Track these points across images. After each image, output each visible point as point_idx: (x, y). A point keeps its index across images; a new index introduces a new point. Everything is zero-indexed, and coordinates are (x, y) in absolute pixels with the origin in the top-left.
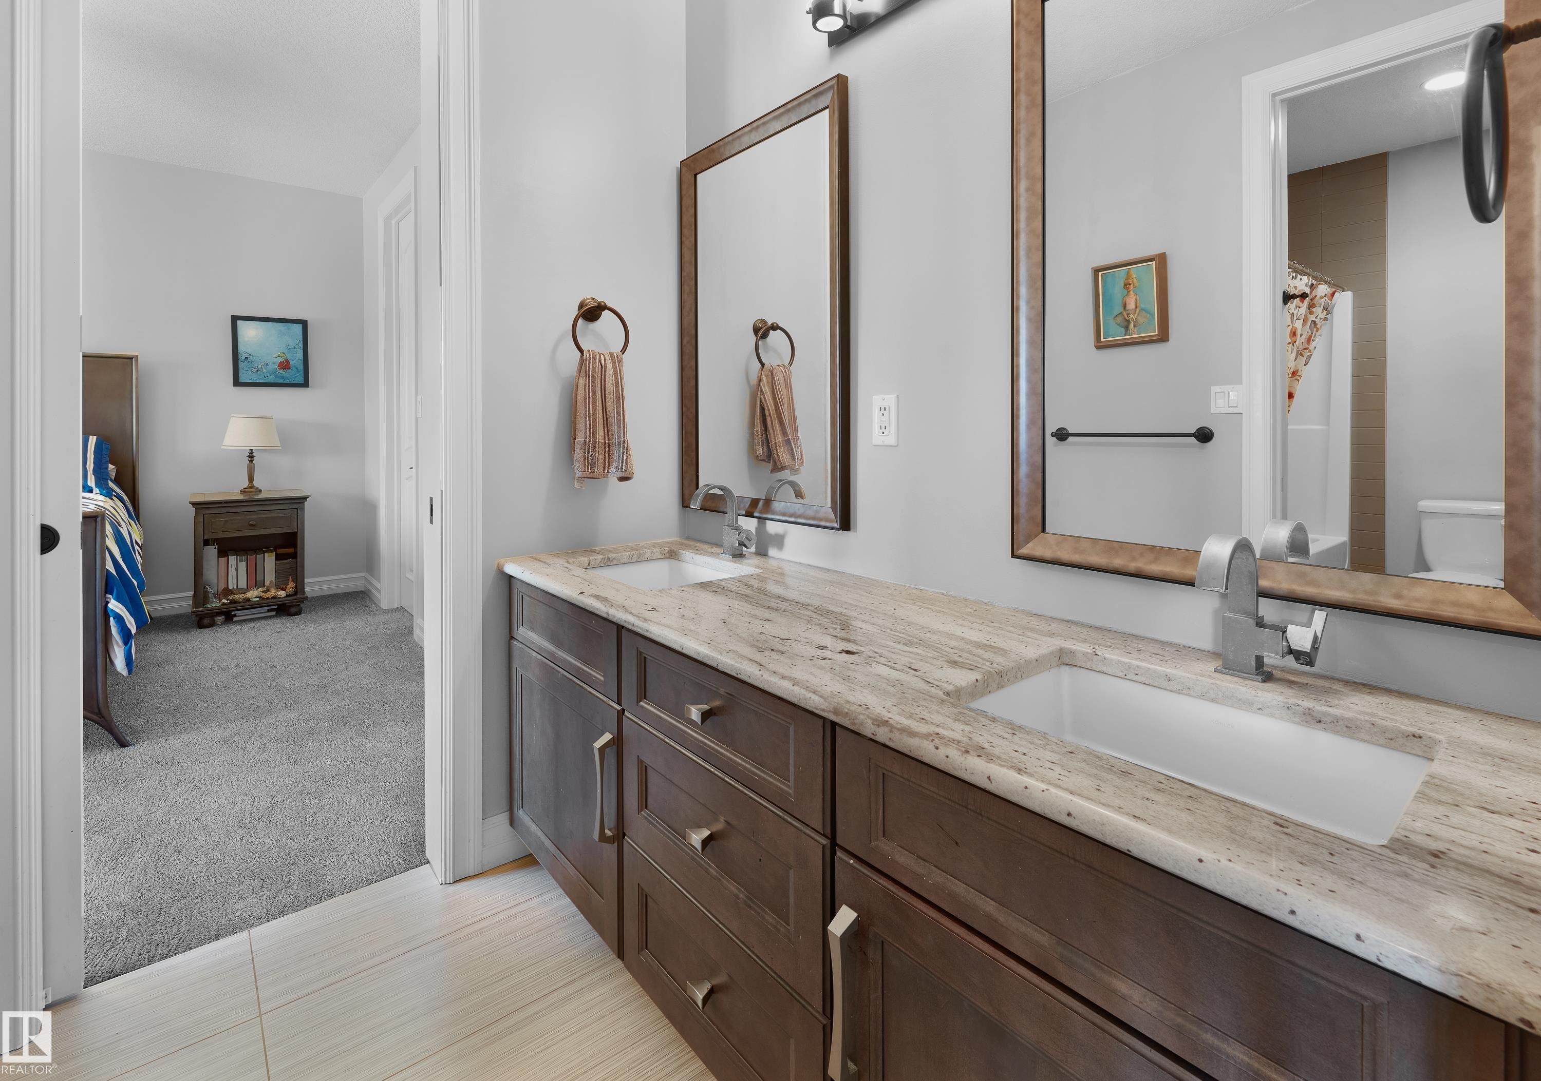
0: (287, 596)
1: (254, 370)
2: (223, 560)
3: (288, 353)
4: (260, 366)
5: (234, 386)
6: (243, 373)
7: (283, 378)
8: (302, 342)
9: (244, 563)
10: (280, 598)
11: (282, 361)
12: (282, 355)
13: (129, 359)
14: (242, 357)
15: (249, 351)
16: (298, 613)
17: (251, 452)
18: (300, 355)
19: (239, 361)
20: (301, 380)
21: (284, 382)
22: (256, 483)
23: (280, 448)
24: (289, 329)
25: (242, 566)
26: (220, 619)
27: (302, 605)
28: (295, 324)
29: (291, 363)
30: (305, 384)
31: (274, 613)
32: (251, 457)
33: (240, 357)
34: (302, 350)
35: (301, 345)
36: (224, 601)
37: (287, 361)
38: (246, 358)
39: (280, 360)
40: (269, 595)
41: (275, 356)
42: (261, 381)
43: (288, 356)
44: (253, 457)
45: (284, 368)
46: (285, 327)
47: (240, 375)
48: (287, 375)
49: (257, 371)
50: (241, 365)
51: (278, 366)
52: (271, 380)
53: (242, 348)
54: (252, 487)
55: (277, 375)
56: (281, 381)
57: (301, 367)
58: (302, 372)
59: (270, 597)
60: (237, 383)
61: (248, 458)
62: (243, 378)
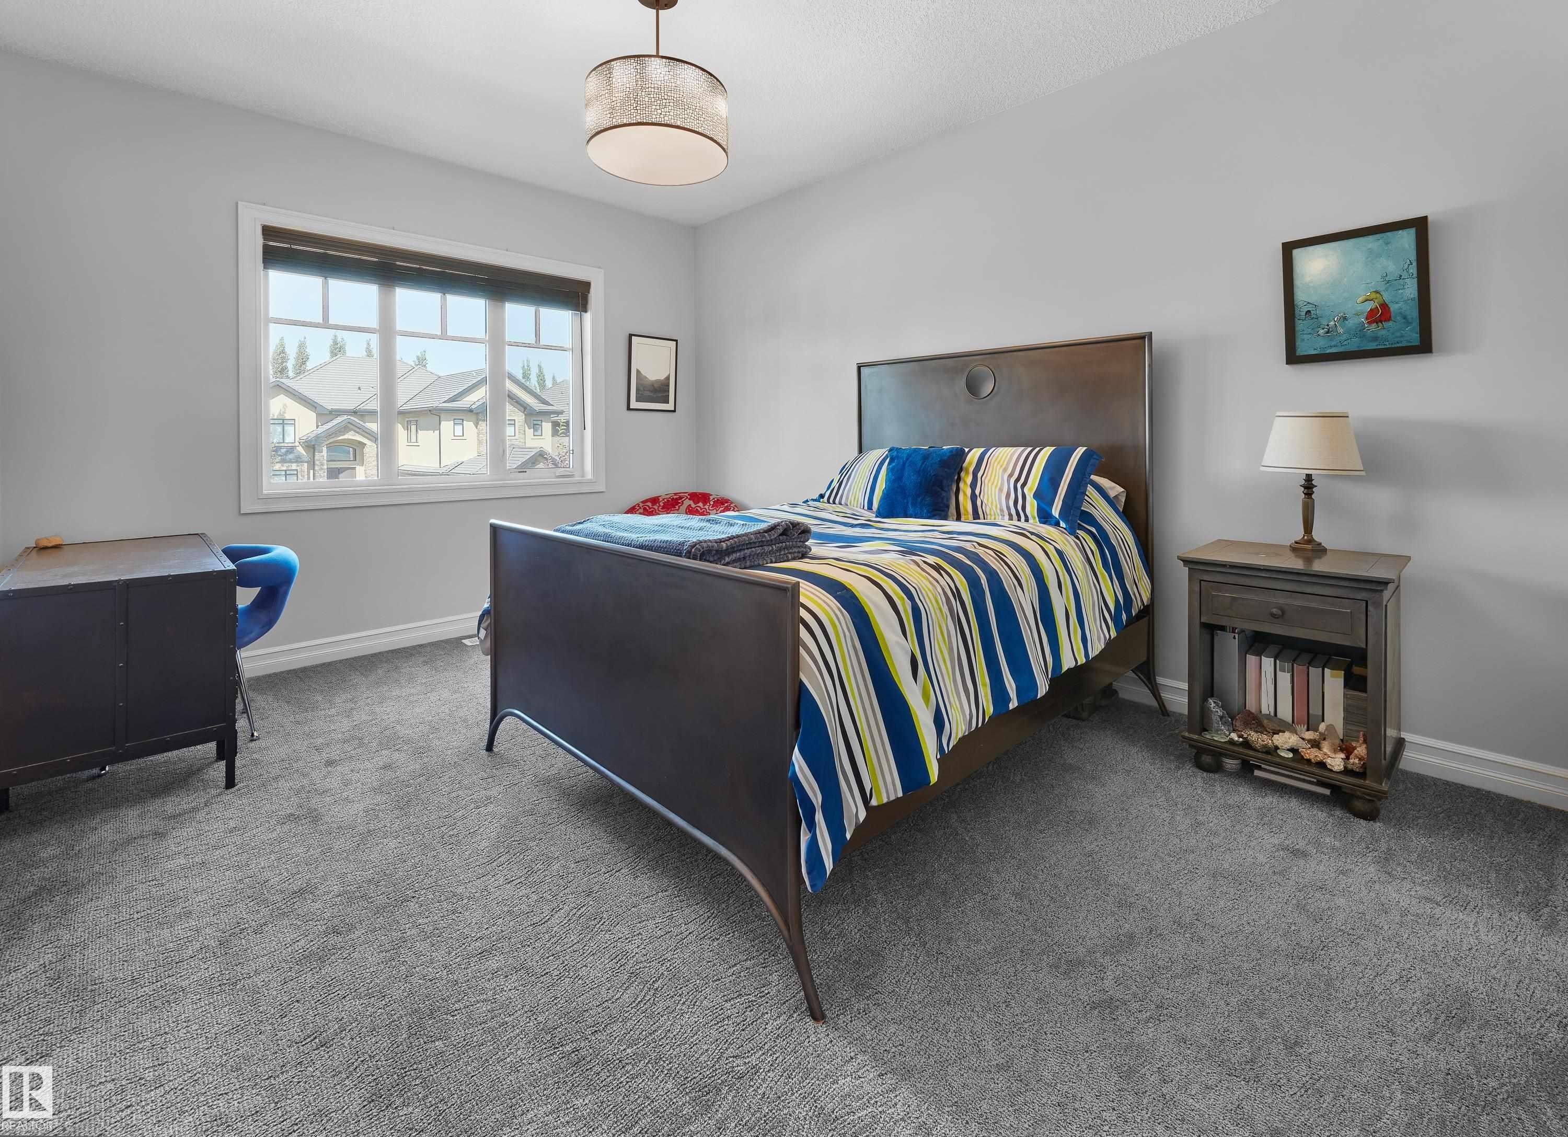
0: (1347, 771)
1: (1322, 331)
2: (1251, 660)
3: (1387, 289)
4: (1332, 323)
5: (1287, 364)
6: (1303, 340)
7: (1375, 339)
8: (1415, 264)
9: (1288, 676)
10: (1331, 770)
11: (1374, 307)
12: (1374, 296)
13: (1143, 339)
14: (1301, 310)
15: (1314, 299)
16: (1370, 816)
17: (1309, 478)
18: (1411, 289)
19: (1296, 320)
20: (1413, 337)
21: (1379, 347)
22: (1317, 535)
23: (1363, 473)
24: (1387, 244)
25: (1284, 679)
26: (1231, 764)
27: (1378, 803)
28: (1400, 232)
29: (1394, 308)
30: (1424, 346)
31: (1327, 792)
32: (1309, 485)
33: (1297, 312)
34: (1416, 280)
35: (1413, 270)
36: (1234, 736)
37: (1384, 306)
38: (1308, 312)
39: (1369, 306)
40: (1312, 754)
41: (1361, 299)
42: (1334, 350)
43: (1387, 297)
44: (1311, 488)
45: (1377, 321)
46: (1381, 241)
47: (1297, 344)
48: (1384, 332)
49: (1328, 332)
50: (1300, 325)
51: (1367, 319)
52: (1354, 345)
53: (1301, 296)
54: (1311, 541)
55: (1364, 336)
56: (1372, 346)
57: (1414, 313)
58: (1416, 324)
59: (1313, 760)
60: (1293, 358)
61: (1303, 489)
62: (1303, 348)
